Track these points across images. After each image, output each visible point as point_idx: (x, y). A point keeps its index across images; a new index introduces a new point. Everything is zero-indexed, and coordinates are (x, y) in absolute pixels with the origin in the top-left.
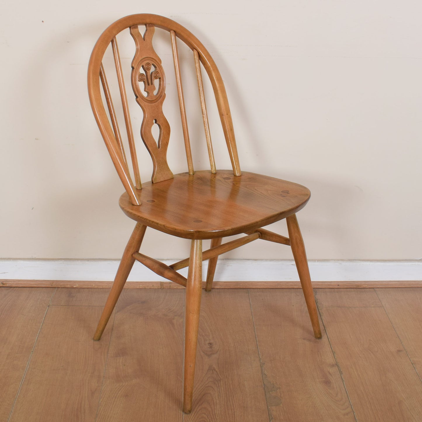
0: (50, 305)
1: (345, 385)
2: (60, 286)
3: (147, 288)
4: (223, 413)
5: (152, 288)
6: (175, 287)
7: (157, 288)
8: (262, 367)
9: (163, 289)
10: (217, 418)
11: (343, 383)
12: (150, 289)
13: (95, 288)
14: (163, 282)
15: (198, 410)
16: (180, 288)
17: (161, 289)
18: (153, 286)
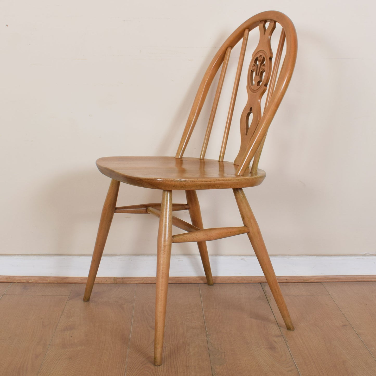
0: (4, 294)
1: (290, 350)
2: (15, 281)
3: (100, 283)
4: (166, 371)
5: (106, 282)
6: (128, 282)
7: (110, 283)
8: (208, 337)
9: (116, 284)
10: (159, 374)
11: (288, 348)
12: (104, 283)
13: (50, 283)
14: (116, 278)
15: (141, 368)
16: (133, 283)
17: (114, 284)
18: (106, 281)
